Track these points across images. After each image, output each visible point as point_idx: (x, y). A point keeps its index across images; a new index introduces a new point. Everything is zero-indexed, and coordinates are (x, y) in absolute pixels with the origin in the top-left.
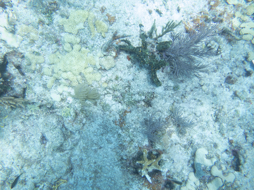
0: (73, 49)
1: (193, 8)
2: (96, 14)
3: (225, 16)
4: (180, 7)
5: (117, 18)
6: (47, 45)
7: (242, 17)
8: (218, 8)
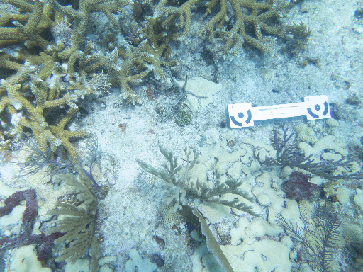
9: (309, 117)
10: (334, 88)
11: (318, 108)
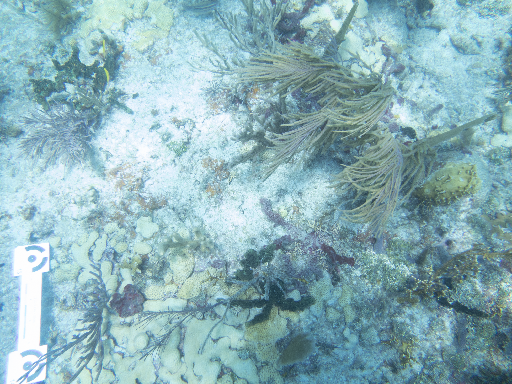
9: (46, 269)
10: (8, 231)
11: (32, 259)
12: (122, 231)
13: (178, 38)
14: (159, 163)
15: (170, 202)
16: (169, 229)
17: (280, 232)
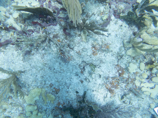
0: (32, 114)
1: (109, 74)
2: (46, 89)
3: (130, 80)
4: (101, 74)
5: (61, 89)
6: (15, 110)
7: (141, 80)
8: (124, 76)
12: (137, 78)
13: (44, 83)
14: (101, 73)
15: (116, 64)
16: (128, 59)
17: (113, 17)
